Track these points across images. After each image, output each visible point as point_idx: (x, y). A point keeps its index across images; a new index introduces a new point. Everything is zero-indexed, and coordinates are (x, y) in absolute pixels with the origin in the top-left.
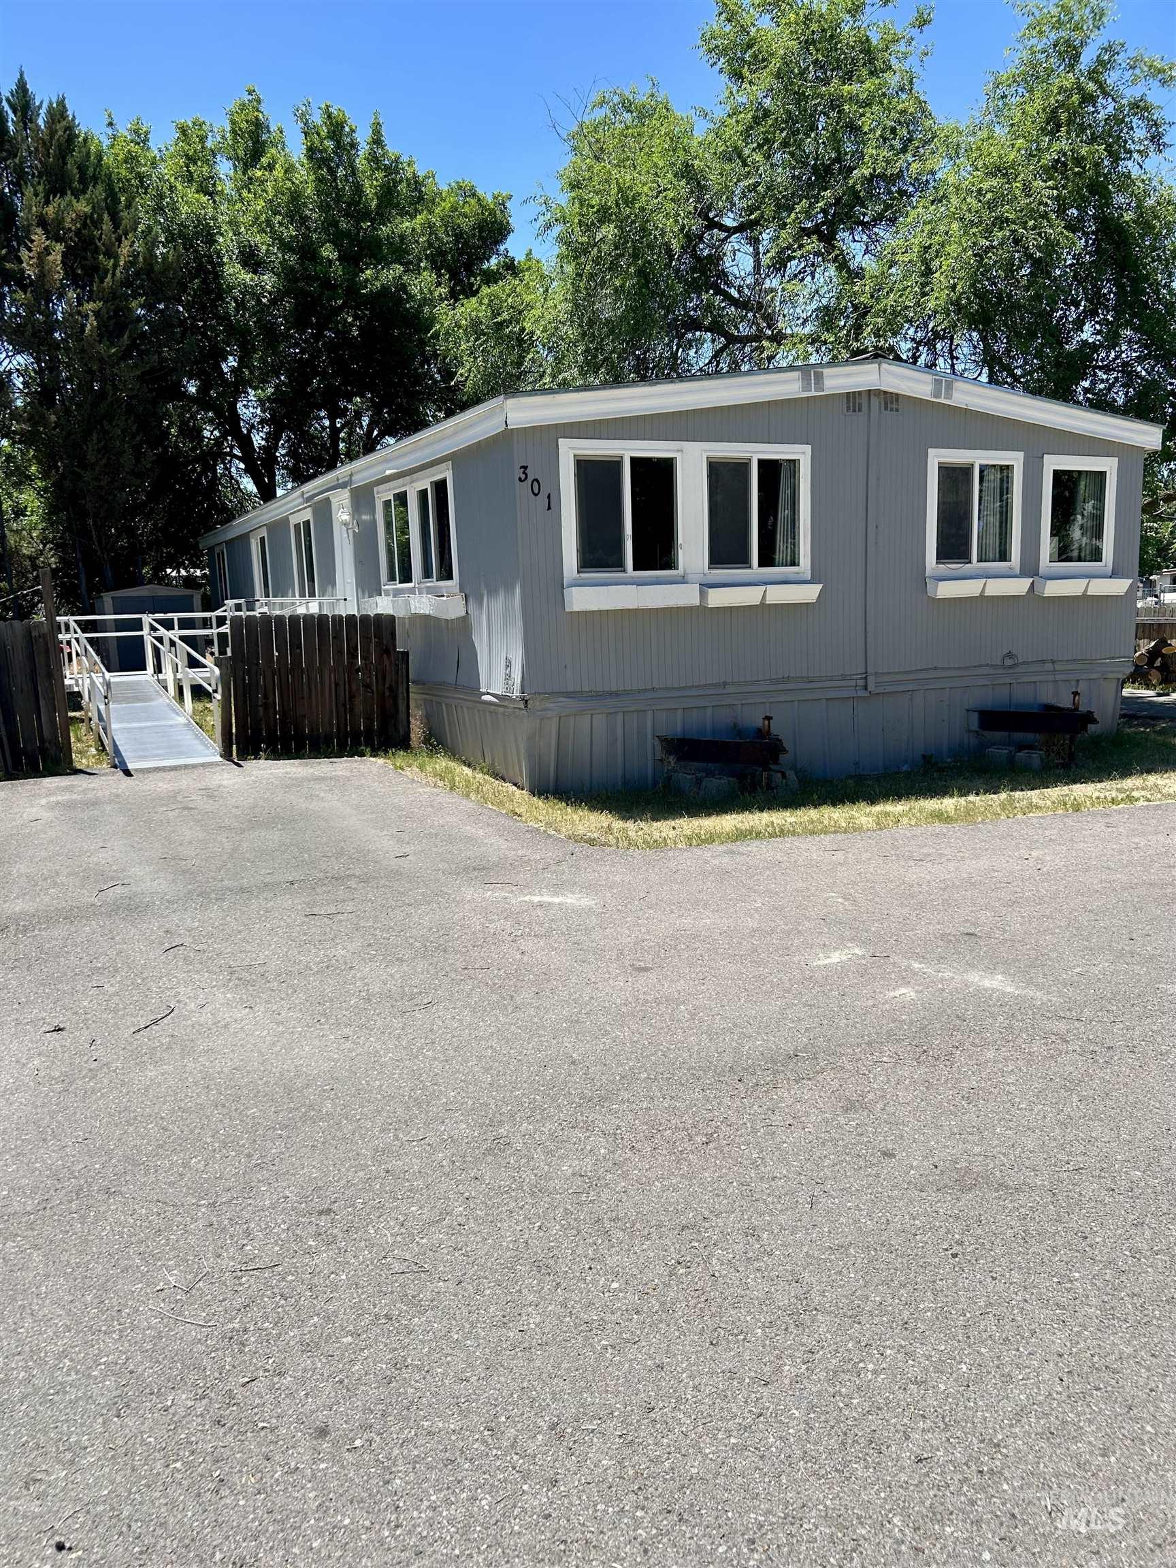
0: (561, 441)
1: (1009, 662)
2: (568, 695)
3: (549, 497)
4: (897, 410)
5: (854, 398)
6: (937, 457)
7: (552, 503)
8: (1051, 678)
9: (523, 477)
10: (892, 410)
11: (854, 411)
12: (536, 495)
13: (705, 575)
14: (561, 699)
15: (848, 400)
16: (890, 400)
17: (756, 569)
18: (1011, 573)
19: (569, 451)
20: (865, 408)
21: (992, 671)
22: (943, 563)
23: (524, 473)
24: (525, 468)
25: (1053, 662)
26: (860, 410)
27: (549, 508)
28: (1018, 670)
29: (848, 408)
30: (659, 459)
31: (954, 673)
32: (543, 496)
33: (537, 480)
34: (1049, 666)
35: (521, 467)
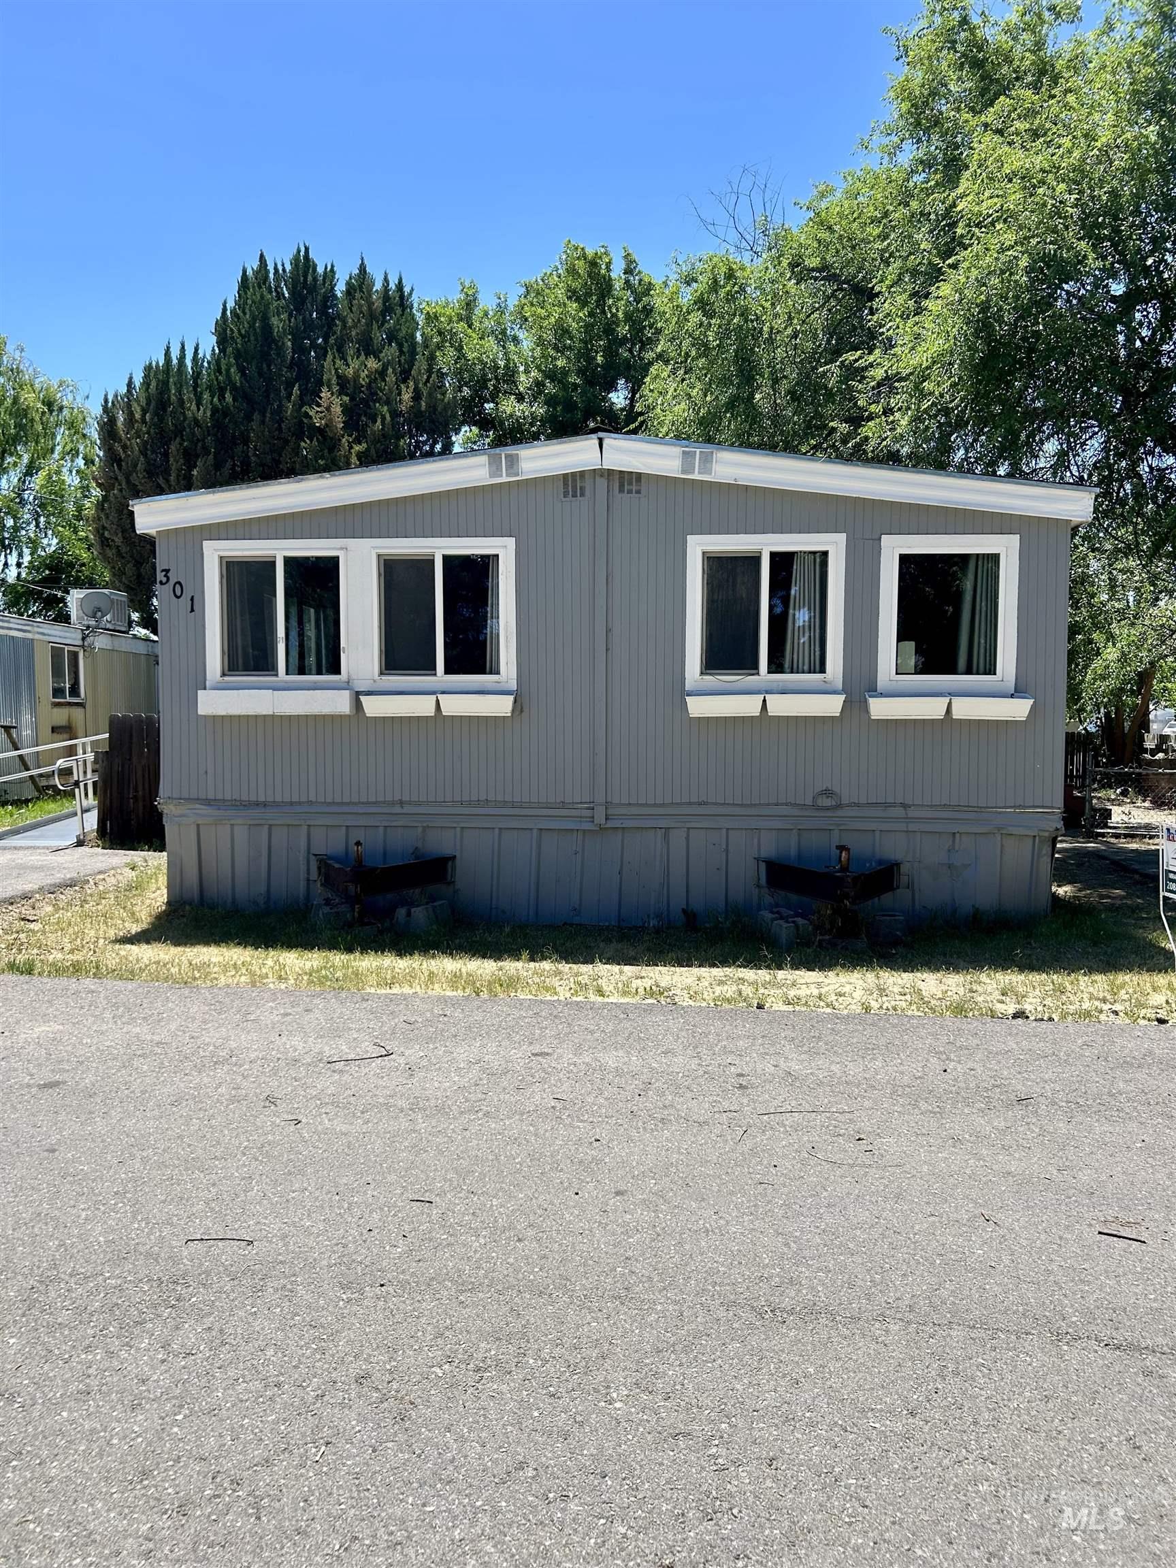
0: (205, 543)
1: (827, 802)
2: (208, 802)
3: (192, 599)
4: (638, 492)
5: (574, 481)
6: (698, 547)
7: (195, 606)
8: (903, 827)
9: (164, 580)
10: (630, 492)
11: (574, 496)
12: (178, 597)
13: (375, 681)
14: (198, 806)
15: (565, 484)
16: (628, 481)
17: (440, 677)
18: (827, 687)
19: (214, 553)
20: (588, 492)
21: (796, 812)
22: (711, 674)
23: (165, 576)
24: (167, 571)
25: (905, 806)
26: (582, 495)
27: (192, 610)
28: (840, 813)
29: (566, 495)
30: (317, 558)
31: (738, 811)
32: (185, 602)
33: (179, 583)
34: (899, 812)
35: (163, 571)
